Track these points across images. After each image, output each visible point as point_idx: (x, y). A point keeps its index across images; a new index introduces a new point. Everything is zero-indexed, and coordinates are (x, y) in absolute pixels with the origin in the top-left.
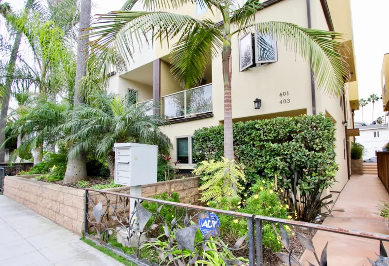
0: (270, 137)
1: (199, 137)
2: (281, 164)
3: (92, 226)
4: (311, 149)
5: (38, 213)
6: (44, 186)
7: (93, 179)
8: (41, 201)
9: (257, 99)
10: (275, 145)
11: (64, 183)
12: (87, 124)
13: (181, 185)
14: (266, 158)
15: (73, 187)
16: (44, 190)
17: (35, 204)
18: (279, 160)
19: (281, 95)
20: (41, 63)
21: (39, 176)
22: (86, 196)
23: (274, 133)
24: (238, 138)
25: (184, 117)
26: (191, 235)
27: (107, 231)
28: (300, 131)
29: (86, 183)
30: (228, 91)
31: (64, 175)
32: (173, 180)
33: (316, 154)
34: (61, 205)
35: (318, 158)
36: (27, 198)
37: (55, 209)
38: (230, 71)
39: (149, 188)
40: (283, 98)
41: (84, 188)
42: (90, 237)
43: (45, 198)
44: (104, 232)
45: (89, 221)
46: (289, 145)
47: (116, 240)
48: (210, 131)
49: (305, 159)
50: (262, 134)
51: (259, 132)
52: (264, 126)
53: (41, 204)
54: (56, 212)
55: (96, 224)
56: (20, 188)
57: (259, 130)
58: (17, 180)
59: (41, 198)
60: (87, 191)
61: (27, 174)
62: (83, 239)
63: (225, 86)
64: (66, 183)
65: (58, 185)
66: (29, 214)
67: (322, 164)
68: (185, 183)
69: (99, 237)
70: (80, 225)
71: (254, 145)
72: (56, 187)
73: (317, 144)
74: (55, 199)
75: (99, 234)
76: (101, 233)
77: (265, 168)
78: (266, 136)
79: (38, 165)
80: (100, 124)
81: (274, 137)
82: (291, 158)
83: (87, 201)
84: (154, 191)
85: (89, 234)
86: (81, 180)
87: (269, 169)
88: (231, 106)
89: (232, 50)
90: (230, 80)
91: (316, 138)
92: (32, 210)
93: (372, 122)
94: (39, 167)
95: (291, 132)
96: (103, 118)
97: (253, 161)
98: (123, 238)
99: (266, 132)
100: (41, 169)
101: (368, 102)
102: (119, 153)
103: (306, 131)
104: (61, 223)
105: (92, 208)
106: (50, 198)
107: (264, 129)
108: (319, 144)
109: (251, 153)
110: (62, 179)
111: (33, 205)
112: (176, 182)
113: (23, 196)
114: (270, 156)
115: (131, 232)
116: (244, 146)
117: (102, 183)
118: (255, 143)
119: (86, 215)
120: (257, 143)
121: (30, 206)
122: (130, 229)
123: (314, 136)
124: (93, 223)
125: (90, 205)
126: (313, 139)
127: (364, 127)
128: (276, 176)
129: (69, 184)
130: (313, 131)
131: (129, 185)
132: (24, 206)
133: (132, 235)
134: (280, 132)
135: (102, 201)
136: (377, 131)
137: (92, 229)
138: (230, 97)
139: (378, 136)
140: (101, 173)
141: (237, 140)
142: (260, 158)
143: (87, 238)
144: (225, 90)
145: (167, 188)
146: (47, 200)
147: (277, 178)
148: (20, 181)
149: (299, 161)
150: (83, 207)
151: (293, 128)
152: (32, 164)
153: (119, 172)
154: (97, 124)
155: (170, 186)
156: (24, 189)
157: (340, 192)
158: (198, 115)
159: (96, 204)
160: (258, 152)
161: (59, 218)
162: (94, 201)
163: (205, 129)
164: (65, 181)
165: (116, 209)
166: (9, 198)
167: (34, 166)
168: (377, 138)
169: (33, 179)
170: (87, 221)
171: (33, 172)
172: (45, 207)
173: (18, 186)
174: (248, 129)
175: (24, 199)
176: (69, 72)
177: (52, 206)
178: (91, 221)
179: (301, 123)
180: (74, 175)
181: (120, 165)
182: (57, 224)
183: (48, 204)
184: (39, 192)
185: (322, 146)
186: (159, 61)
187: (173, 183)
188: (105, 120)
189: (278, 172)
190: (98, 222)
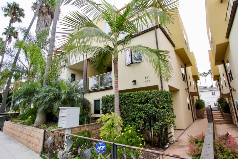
0: (138, 101)
1: (104, 101)
2: (143, 115)
3: (46, 149)
4: (157, 107)
5: (20, 142)
6: (24, 127)
7: (49, 123)
8: (22, 135)
9: (134, 80)
10: (140, 105)
11: (34, 125)
12: (48, 95)
13: (94, 127)
14: (136, 112)
15: (39, 128)
16: (24, 129)
17: (19, 137)
18: (142, 113)
19: (146, 78)
20: (29, 62)
21: (22, 121)
22: (45, 133)
23: (140, 99)
24: (123, 101)
25: (98, 89)
26: (89, 153)
27: (53, 152)
28: (152, 98)
29: (45, 126)
30: (117, 79)
31: (35, 121)
32: (90, 124)
33: (160, 110)
34: (32, 137)
35: (161, 112)
36: (15, 134)
37: (28, 140)
38: (117, 69)
39: (76, 128)
40: (147, 79)
41: (44, 128)
42: (44, 155)
43: (24, 134)
44: (51, 152)
45: (45, 146)
46: (147, 105)
47: (57, 156)
48: (109, 97)
49: (154, 113)
50: (134, 100)
51: (132, 98)
52: (135, 96)
53: (22, 137)
54: (29, 141)
55: (48, 148)
56: (12, 128)
57: (133, 97)
58: (11, 123)
59: (22, 134)
60: (45, 130)
61: (16, 120)
62: (41, 156)
63: (115, 76)
64: (35, 126)
65: (31, 127)
66: (15, 142)
67: (163, 115)
68: (96, 125)
69: (49, 155)
70: (40, 149)
71: (130, 105)
72: (30, 128)
73: (160, 105)
74: (29, 135)
75: (49, 153)
76: (50, 153)
77: (136, 117)
78: (136, 100)
79: (22, 115)
80: (55, 95)
81: (140, 101)
82: (148, 112)
83: (45, 135)
84: (79, 130)
85: (44, 153)
86: (43, 124)
87: (138, 118)
88: (118, 86)
89: (118, 59)
90: (117, 73)
91: (160, 102)
92: (17, 140)
93: (210, 86)
94: (22, 116)
95: (147, 99)
96: (56, 92)
97: (130, 113)
98: (60, 155)
99: (136, 98)
100: (23, 117)
101: (208, 74)
102: (61, 111)
103: (154, 98)
104: (31, 148)
105: (46, 140)
106: (27, 134)
107: (135, 97)
108: (161, 105)
109: (129, 110)
110: (33, 123)
111: (18, 137)
112: (91, 125)
113: (13, 133)
114: (138, 111)
115: (64, 152)
116: (126, 105)
117: (54, 125)
118: (131, 104)
119: (43, 143)
120: (132, 104)
121: (16, 138)
122: (64, 150)
123: (159, 101)
124: (47, 147)
125: (46, 138)
126: (158, 103)
127: (205, 89)
128: (141, 122)
129: (37, 126)
130: (158, 98)
131: (65, 128)
132: (12, 138)
133: (64, 154)
134: (143, 98)
135: (52, 136)
136: (213, 91)
137: (46, 150)
138: (118, 81)
139: (215, 94)
140: (54, 120)
141: (122, 102)
142: (133, 112)
143: (43, 155)
144: (115, 78)
145: (86, 128)
146: (25, 135)
147: (142, 123)
148: (12, 124)
149: (152, 114)
150: (42, 139)
151: (148, 97)
152: (19, 114)
153: (61, 121)
154: (53, 96)
155: (88, 127)
156: (14, 129)
157: (185, 130)
158: (105, 88)
159: (49, 137)
160: (132, 109)
161: (30, 145)
162: (48, 135)
163: (107, 96)
164: (35, 125)
165: (58, 140)
166: (5, 133)
167: (20, 115)
168: (214, 96)
169: (19, 123)
170: (43, 146)
171: (19, 119)
172: (24, 139)
173: (11, 127)
174: (127, 97)
175: (13, 134)
176: (42, 68)
177: (27, 138)
178: (46, 146)
179: (152, 94)
180: (40, 121)
181: (61, 118)
182: (29, 148)
183: (25, 137)
184: (22, 131)
185: (163, 106)
186: (86, 60)
187: (89, 125)
188: (57, 93)
189: (142, 120)
190: (49, 147)
